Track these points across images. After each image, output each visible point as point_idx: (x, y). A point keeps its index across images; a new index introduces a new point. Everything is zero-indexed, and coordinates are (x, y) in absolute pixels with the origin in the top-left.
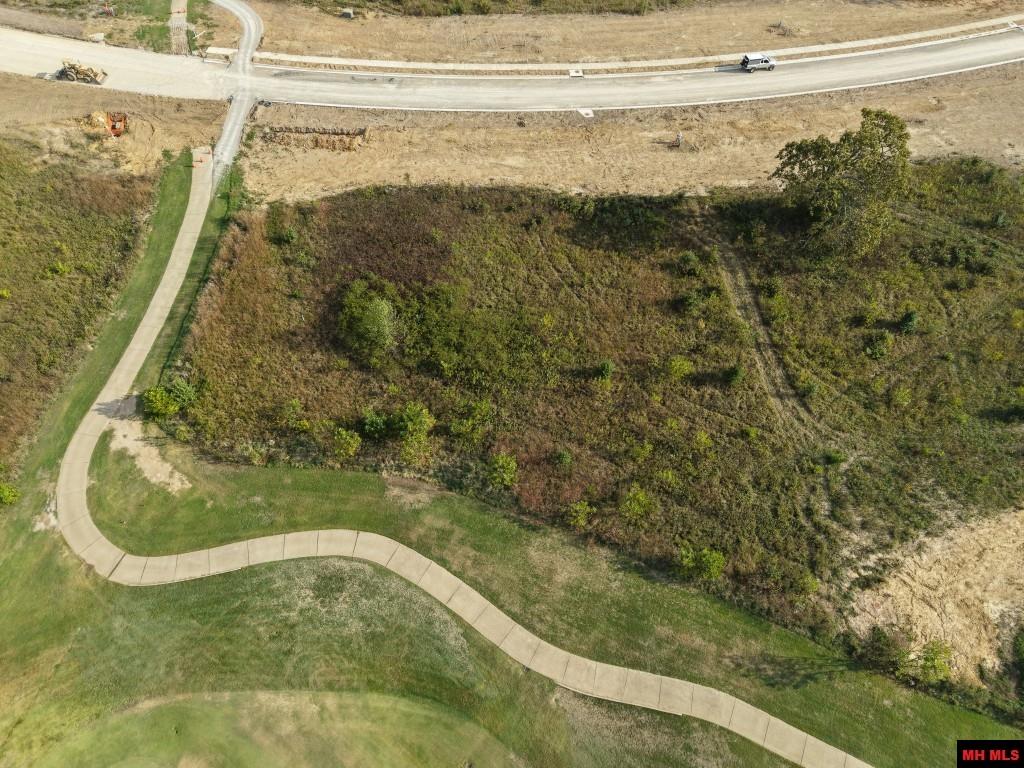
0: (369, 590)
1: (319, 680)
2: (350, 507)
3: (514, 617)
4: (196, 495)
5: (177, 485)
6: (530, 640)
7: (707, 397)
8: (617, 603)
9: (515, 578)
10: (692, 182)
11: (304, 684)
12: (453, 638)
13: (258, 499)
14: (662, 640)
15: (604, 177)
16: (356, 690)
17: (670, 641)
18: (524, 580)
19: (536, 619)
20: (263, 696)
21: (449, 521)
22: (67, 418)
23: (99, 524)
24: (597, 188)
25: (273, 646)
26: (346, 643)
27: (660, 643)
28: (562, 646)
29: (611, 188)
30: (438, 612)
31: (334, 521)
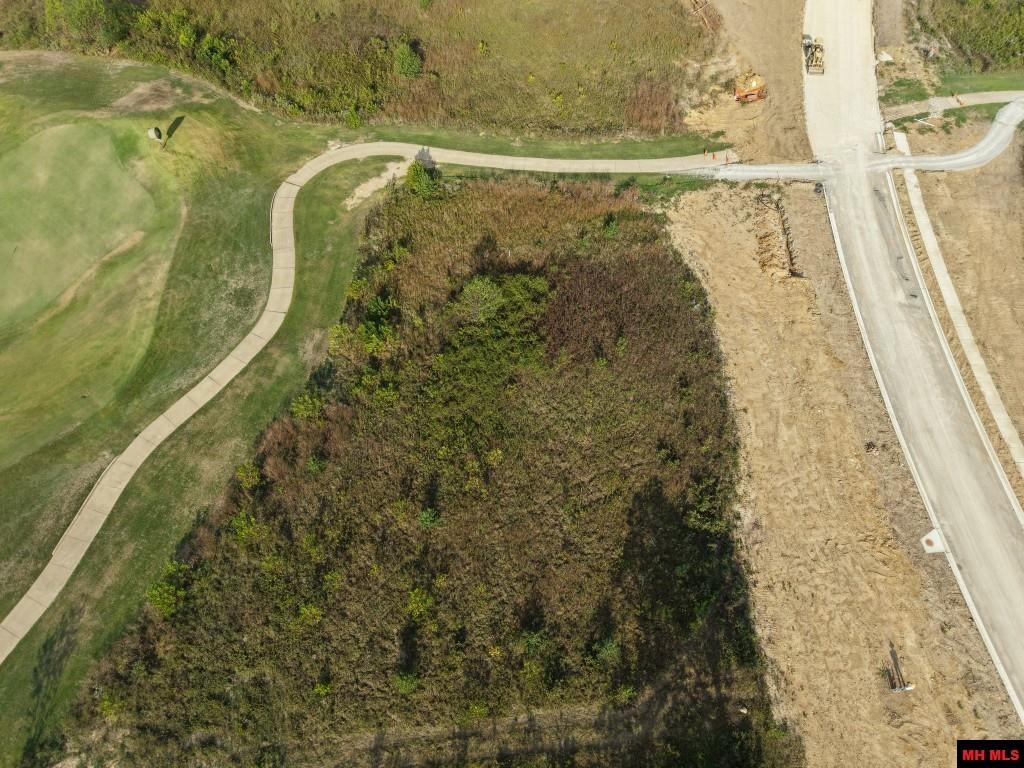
0: (232, 324)
1: (170, 296)
2: (310, 306)
3: (183, 426)
4: (339, 213)
5: (350, 203)
6: (160, 437)
7: (387, 644)
8: (167, 512)
9: (216, 426)
10: (802, 697)
11: (168, 287)
12: (180, 382)
13: (329, 249)
14: (121, 547)
15: (783, 555)
16: (158, 318)
17: (117, 555)
18: (212, 434)
19: (175, 442)
20: (167, 265)
21: (280, 375)
22: (417, 136)
23: (327, 169)
24: (755, 543)
25: (203, 266)
26: (193, 310)
27: (120, 545)
28: (146, 462)
29: (761, 563)
30: (203, 371)
31: (299, 296)
